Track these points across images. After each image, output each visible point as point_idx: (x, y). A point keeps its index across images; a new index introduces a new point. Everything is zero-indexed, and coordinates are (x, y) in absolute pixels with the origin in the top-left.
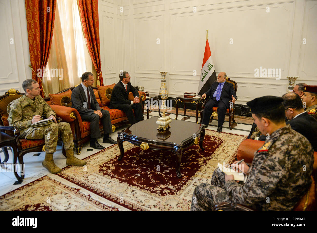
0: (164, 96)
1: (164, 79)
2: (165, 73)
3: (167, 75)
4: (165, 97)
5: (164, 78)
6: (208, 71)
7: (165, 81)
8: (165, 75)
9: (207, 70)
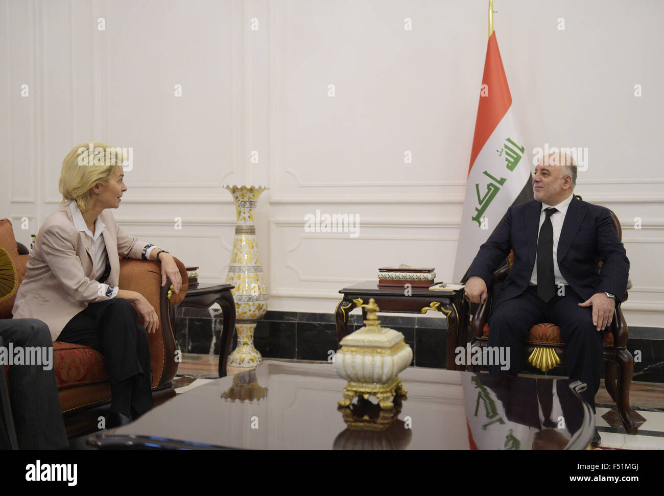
0: (251, 303)
1: (249, 223)
2: (251, 190)
3: (261, 199)
4: (253, 309)
5: (246, 215)
6: (505, 173)
7: (252, 231)
8: (252, 204)
9: (499, 169)
